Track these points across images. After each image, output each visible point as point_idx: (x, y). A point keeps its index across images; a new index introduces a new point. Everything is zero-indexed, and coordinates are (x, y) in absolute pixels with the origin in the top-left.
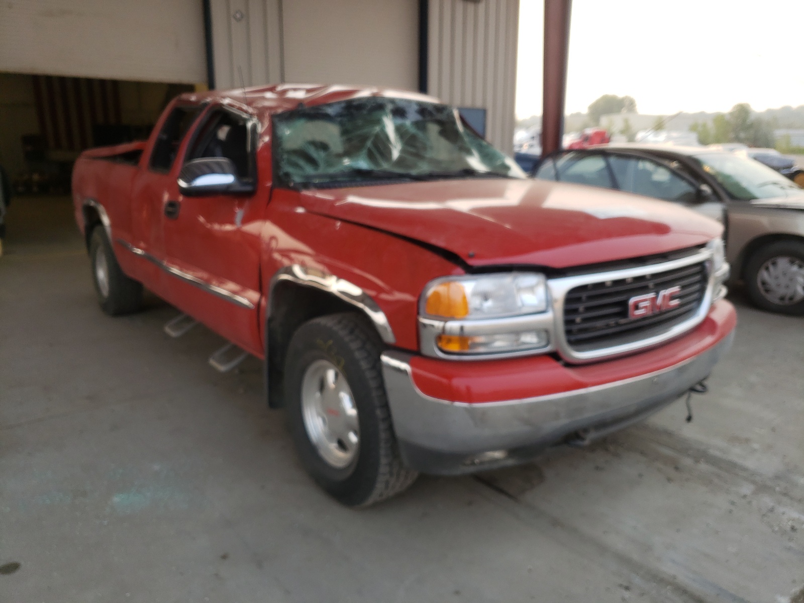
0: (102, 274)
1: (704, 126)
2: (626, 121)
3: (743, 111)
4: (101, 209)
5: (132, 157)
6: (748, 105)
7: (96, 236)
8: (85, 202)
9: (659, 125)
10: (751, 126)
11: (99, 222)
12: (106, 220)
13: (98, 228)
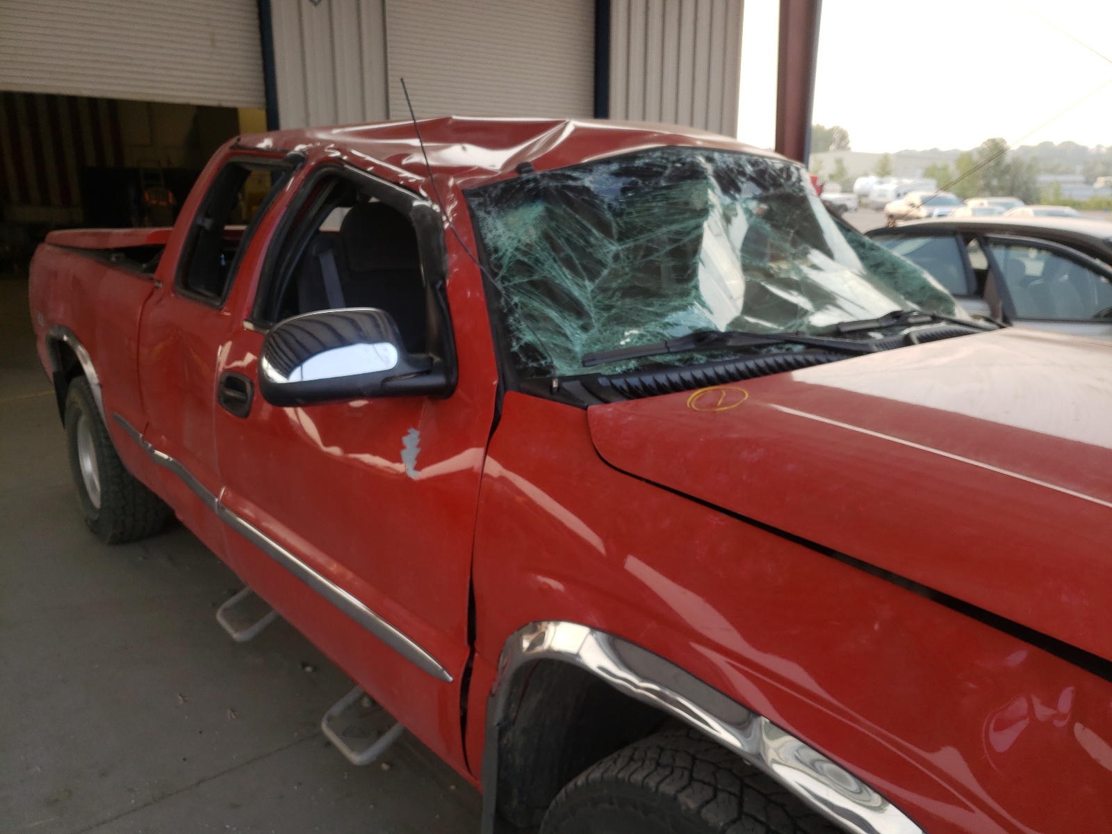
0: (88, 465)
1: (945, 168)
2: (839, 162)
3: (996, 150)
4: (81, 351)
5: (144, 257)
6: (1003, 141)
7: (74, 395)
8: (52, 333)
9: (884, 168)
10: (1007, 170)
11: (81, 372)
12: (89, 369)
13: (76, 380)
